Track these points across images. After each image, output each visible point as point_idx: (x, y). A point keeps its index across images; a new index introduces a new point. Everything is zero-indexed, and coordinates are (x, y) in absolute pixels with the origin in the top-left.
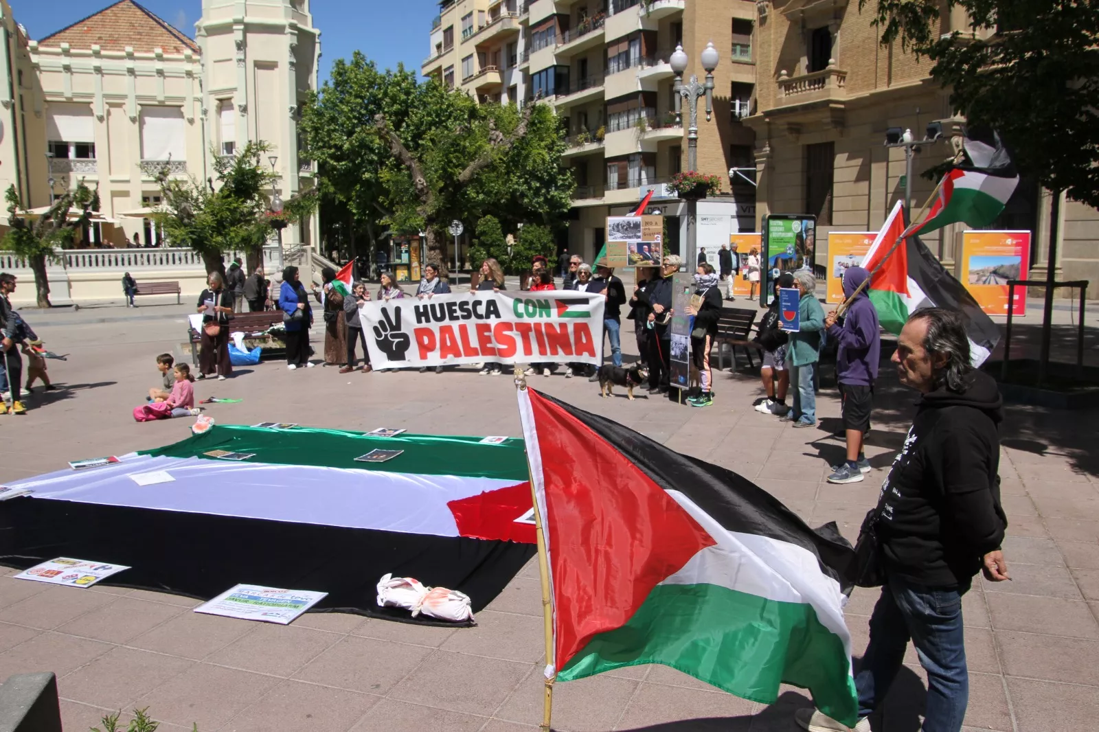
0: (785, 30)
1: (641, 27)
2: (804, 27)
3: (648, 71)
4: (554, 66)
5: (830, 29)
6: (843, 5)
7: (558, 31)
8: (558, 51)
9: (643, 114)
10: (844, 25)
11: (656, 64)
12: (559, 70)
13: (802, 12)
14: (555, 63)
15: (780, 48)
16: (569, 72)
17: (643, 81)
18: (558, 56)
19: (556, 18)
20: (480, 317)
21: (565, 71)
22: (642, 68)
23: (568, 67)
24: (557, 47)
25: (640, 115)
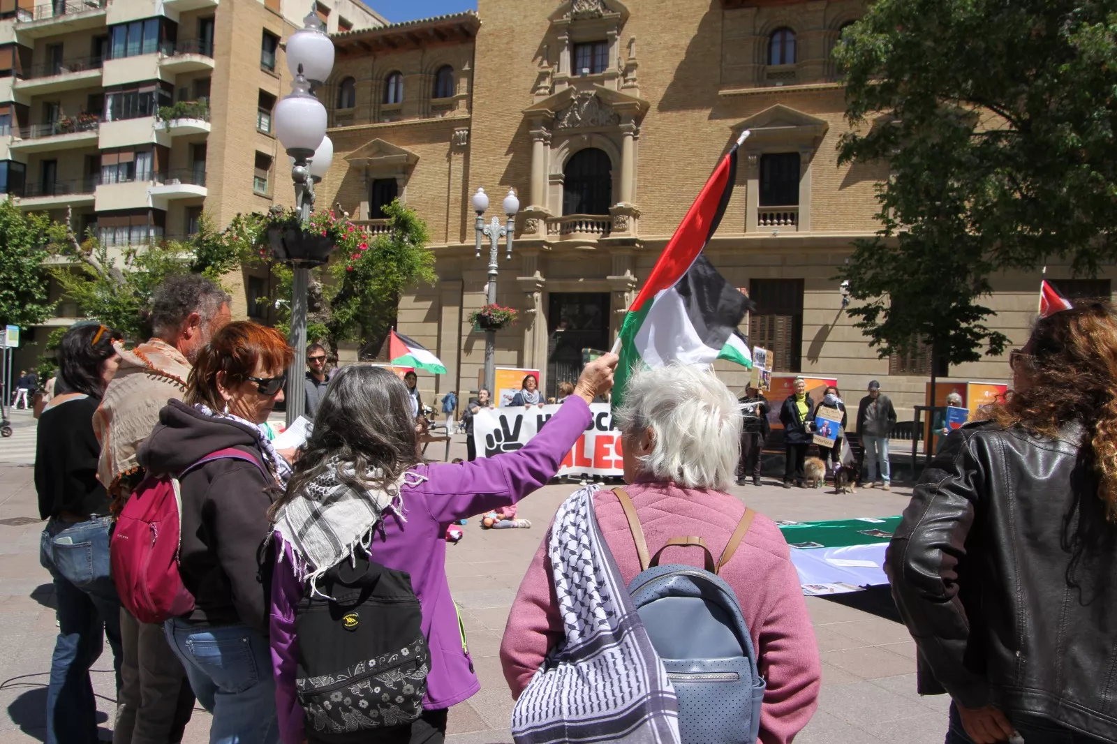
0: (343, 175)
1: (155, 141)
2: (367, 175)
3: (162, 189)
4: (8, 161)
5: (399, 183)
6: (413, 163)
7: (15, 123)
8: (16, 145)
9: (152, 233)
10: (411, 181)
11: (171, 183)
12: (14, 167)
13: (370, 161)
14: (10, 158)
15: (336, 190)
16: (25, 169)
17: (155, 197)
18: (14, 151)
19: (13, 106)
20: (605, 429)
21: (20, 169)
22: (154, 184)
23: (25, 165)
24: (13, 141)
25: (148, 233)
